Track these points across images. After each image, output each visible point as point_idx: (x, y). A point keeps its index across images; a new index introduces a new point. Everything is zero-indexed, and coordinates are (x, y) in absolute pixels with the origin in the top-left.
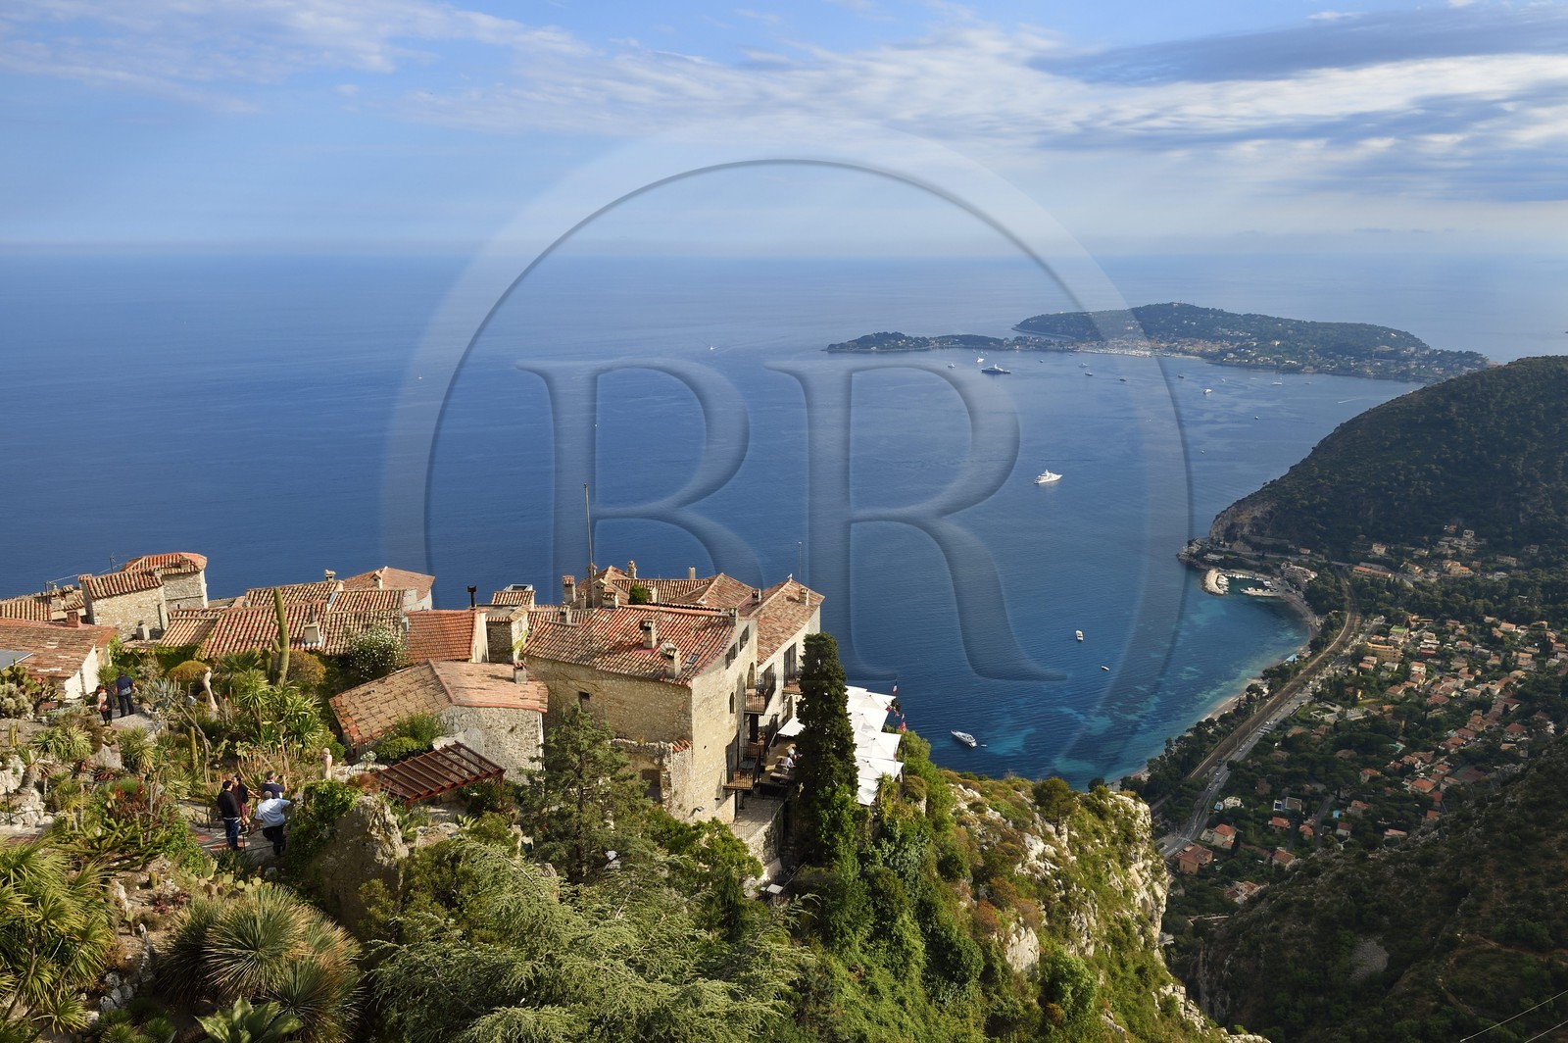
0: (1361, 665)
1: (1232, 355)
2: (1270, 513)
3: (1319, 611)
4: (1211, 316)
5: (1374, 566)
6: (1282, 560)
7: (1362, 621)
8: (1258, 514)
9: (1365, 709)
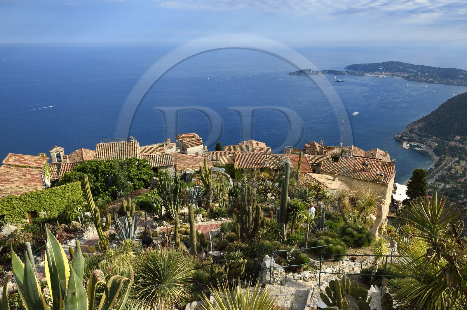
0: (450, 172)
1: (412, 77)
2: (424, 126)
3: (438, 155)
4: (406, 65)
5: (456, 142)
6: (427, 140)
7: (451, 159)
8: (420, 126)
9: (452, 185)
